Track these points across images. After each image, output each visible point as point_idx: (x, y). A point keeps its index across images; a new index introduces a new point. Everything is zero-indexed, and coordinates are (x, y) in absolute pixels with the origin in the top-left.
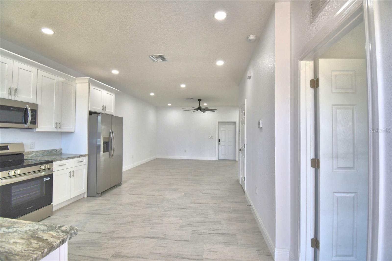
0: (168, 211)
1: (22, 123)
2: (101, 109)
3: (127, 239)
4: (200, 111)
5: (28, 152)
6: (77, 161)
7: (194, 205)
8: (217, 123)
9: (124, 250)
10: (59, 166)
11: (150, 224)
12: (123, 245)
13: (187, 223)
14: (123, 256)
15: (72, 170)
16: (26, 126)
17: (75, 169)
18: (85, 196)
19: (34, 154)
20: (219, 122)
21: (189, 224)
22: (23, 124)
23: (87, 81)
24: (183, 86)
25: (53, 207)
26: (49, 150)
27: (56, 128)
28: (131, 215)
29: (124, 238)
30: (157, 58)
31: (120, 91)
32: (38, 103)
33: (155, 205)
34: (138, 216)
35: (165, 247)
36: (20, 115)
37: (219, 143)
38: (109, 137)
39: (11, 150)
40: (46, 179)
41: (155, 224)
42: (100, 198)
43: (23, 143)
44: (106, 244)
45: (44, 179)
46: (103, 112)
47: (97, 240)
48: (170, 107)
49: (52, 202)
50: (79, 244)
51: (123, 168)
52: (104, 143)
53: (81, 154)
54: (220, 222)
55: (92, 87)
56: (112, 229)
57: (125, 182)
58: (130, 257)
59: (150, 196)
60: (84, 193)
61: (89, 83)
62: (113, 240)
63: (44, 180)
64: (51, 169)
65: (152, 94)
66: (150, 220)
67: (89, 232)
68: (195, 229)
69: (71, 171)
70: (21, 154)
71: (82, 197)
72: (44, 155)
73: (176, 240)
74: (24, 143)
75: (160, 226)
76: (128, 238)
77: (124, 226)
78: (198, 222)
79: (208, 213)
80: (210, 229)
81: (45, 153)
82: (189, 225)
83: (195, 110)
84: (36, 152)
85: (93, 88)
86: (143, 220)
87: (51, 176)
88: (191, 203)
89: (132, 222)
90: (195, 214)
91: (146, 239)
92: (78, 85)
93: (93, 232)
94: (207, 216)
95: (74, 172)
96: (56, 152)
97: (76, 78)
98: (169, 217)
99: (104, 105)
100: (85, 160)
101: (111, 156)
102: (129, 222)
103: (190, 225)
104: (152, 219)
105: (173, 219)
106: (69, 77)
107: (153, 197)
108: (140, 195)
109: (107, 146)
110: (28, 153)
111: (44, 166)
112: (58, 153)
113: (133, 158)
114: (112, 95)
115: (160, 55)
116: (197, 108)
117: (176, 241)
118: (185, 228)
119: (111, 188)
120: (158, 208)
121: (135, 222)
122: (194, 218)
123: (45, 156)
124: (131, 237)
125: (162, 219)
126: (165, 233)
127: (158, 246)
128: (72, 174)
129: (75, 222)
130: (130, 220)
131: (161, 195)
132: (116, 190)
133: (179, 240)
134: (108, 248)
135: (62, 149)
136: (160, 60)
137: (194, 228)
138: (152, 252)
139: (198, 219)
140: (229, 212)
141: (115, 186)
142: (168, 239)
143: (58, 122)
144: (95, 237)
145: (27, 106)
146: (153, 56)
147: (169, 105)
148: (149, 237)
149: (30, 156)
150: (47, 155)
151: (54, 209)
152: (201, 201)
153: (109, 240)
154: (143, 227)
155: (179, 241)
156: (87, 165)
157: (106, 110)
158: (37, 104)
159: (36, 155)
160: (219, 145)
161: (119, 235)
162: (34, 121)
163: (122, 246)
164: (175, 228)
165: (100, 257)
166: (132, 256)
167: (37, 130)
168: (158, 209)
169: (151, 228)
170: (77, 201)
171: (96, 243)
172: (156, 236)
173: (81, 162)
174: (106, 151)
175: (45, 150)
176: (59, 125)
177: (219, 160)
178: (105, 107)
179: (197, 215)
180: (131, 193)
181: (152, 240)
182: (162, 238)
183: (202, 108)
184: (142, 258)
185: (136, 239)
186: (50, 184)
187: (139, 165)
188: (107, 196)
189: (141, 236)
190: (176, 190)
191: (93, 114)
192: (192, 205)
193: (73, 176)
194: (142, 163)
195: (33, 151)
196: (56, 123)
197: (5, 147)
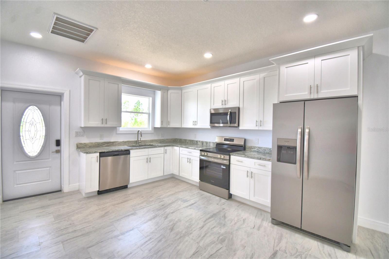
1: (227, 123)
2: (307, 93)
5: (251, 146)
6: (258, 164)
10: (237, 161)
17: (254, 171)
19: (256, 149)
38: (296, 140)
39: (236, 142)
43: (244, 138)
45: (222, 166)
55: (283, 67)
64: (227, 160)
69: (248, 171)
81: (267, 151)
84: (258, 148)
85: (287, 67)
87: (227, 166)
95: (251, 172)
145: (230, 110)
149: (253, 150)
159: (258, 150)
162: (235, 121)
175: (266, 148)
178: (317, 86)
195: (255, 147)
197: (232, 140)
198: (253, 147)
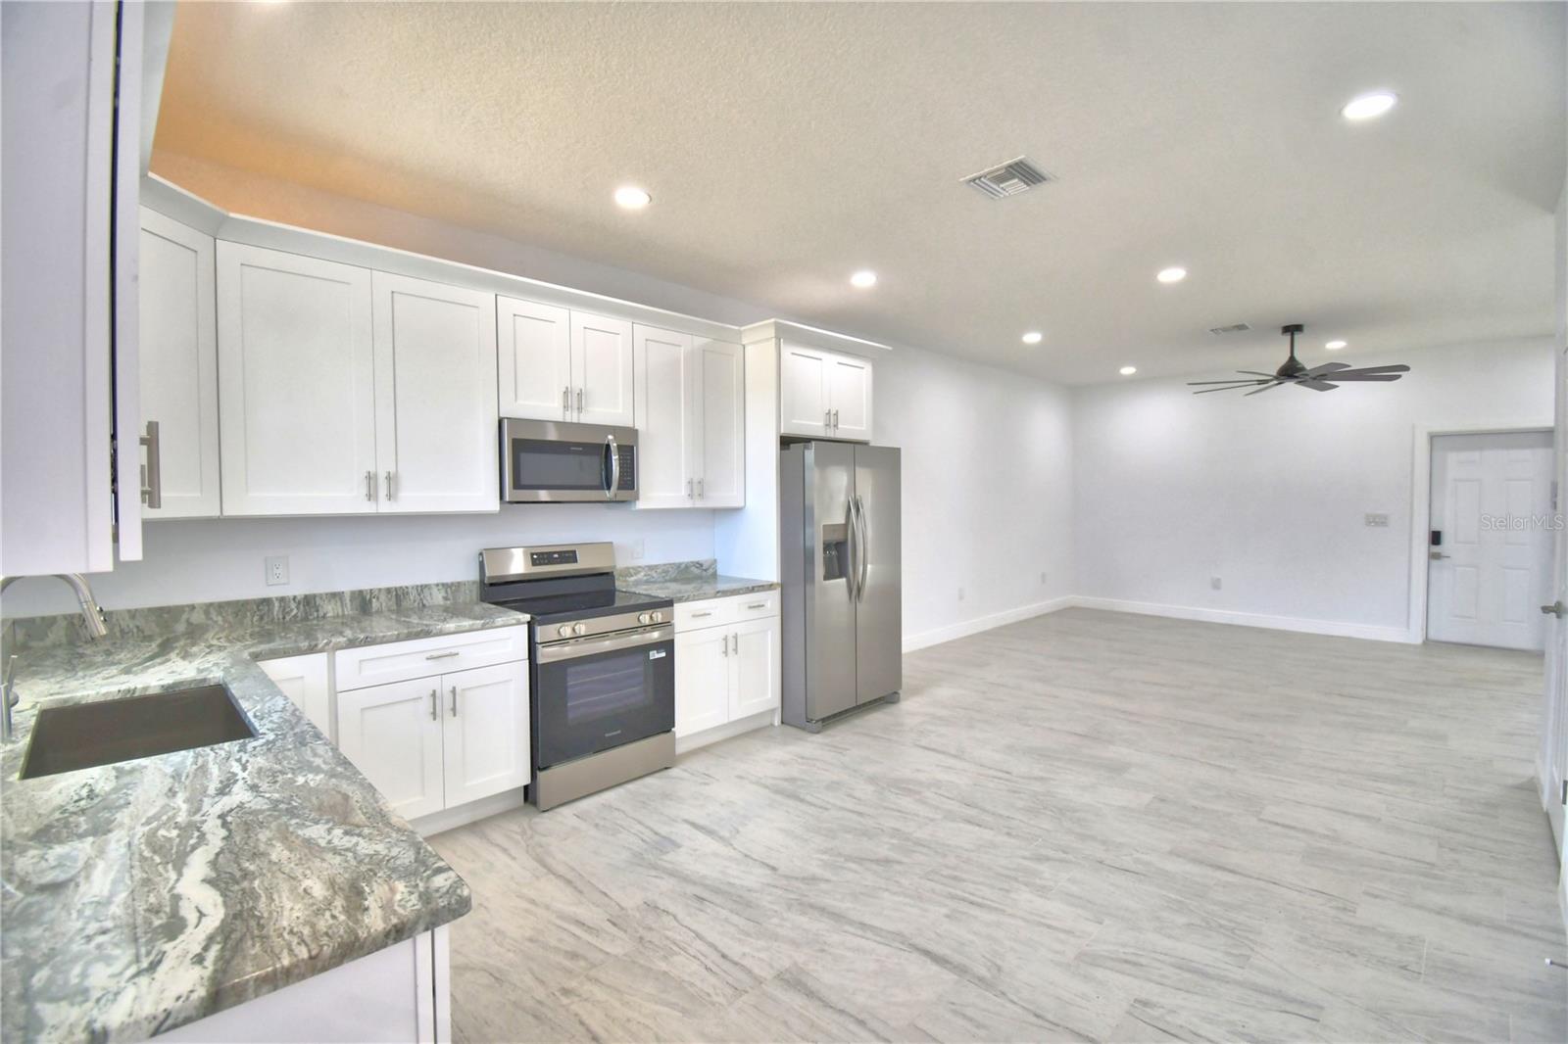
0: (1048, 859)
1: (599, 488)
2: (821, 424)
3: (847, 928)
4: (1298, 386)
5: (627, 568)
6: (747, 606)
7: (1189, 867)
8: (1422, 443)
9: (823, 966)
10: (694, 616)
11: (953, 897)
12: (826, 948)
13: (1121, 950)
14: (812, 992)
15: (731, 631)
16: (608, 495)
17: (740, 629)
18: (777, 721)
19: (642, 574)
20: (1433, 438)
21: (1129, 958)
22: (603, 489)
23: (772, 332)
24: (1172, 275)
25: (677, 742)
26: (680, 564)
27: (691, 496)
28: (896, 832)
29: (837, 917)
30: (1002, 182)
31: (890, 348)
32: (639, 426)
33: (1001, 816)
34: (918, 843)
35: (979, 1026)
36: (594, 462)
37: (1436, 549)
38: (846, 525)
39: (585, 563)
40: (654, 655)
41: (972, 903)
42: (818, 738)
43: (611, 543)
44: (775, 920)
45: (651, 653)
46: (828, 435)
47: (756, 892)
48: (1130, 381)
49: (674, 726)
50: (705, 886)
51: (903, 639)
52: (827, 547)
53: (761, 581)
54: (1321, 1008)
55: (787, 351)
56: (814, 869)
57: (917, 691)
58: (831, 1007)
59: (992, 772)
60: (773, 711)
61: (778, 339)
62: (804, 913)
63: (651, 658)
64: (667, 624)
65: (1032, 338)
66: (955, 878)
67: (746, 856)
68: (1155, 999)
69: (726, 636)
70: (607, 574)
71: (766, 722)
72: (667, 578)
73: (1037, 1016)
74: (615, 543)
75: (992, 917)
76: (851, 922)
77: (856, 872)
78: (1184, 966)
79: (1260, 933)
80: (1241, 1029)
81: (671, 573)
82: (1129, 964)
83: (1261, 382)
84: (647, 569)
85: (793, 354)
86: (930, 869)
87: (668, 646)
88: (1179, 856)
89: (887, 861)
90: (1181, 920)
91: (915, 956)
92: (749, 349)
93: (756, 860)
94: (1249, 953)
95: (736, 637)
96: (699, 571)
97: (743, 328)
98: (1043, 891)
99: (829, 411)
100: (772, 600)
101: (854, 593)
102: (878, 862)
103: (1135, 964)
104: (964, 876)
105: (1056, 909)
106: (722, 328)
107: (1000, 778)
108: (955, 756)
109: (839, 555)
110: (627, 572)
111: (647, 617)
112: (704, 573)
113: (961, 598)
114: (863, 368)
115: (1010, 162)
116: (1275, 374)
117: (1040, 1022)
118: (1099, 973)
119: (854, 708)
120: (1008, 834)
121: (898, 867)
122: (1170, 937)
123: (671, 581)
124: (863, 926)
125: (1008, 891)
126: (999, 962)
127: (953, 1007)
128: (731, 645)
129: (722, 805)
130: (883, 851)
131: (1041, 779)
132: (876, 719)
133: (1050, 1017)
134: (775, 937)
135: (715, 561)
136: (1015, 186)
137: (1150, 991)
138: (921, 1024)
139: (1192, 949)
140: (1404, 968)
141: (875, 701)
142: (1003, 993)
143: (695, 480)
144: (751, 878)
145: (610, 437)
146: (982, 179)
147: (1128, 371)
148: (927, 953)
149: (632, 579)
150: (675, 580)
151: (680, 749)
152: (1234, 859)
153: (789, 907)
154: (920, 898)
155: (1052, 1027)
156: (777, 620)
157: (840, 426)
158: (636, 427)
159: (647, 577)
160: (1435, 563)
161: (828, 901)
162: (629, 481)
163: (823, 951)
164: (1057, 952)
165: (744, 962)
166: (842, 1008)
167: (641, 505)
168: (1005, 838)
169: (947, 916)
170: (748, 733)
171: (748, 905)
172: (957, 958)
173: (759, 606)
174: (837, 573)
175: (669, 562)
176: (697, 487)
177: (1431, 645)
178: (836, 414)
179: (1189, 925)
180: (923, 743)
181: (934, 968)
182: (981, 979)
183: (1308, 367)
184: (873, 1032)
185: (882, 940)
186: (665, 670)
187: (989, 627)
188: (840, 734)
189: (899, 934)
190: (1117, 769)
191: (792, 445)
192: (1173, 866)
193: (736, 650)
194: (1003, 623)
195: (640, 567)
196: (690, 482)
197: (569, 556)
198: (633, 568)
